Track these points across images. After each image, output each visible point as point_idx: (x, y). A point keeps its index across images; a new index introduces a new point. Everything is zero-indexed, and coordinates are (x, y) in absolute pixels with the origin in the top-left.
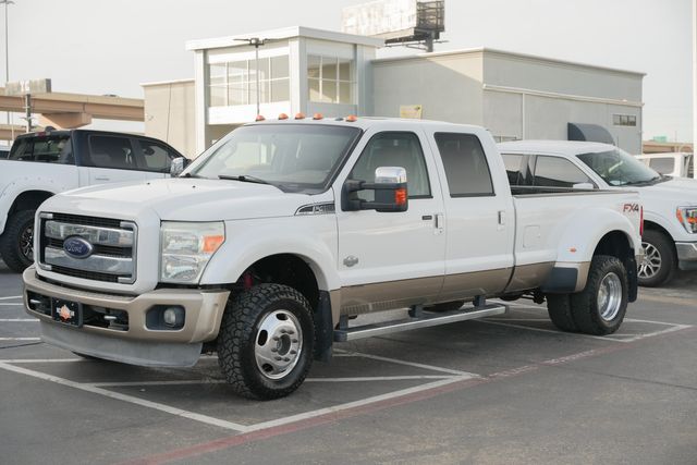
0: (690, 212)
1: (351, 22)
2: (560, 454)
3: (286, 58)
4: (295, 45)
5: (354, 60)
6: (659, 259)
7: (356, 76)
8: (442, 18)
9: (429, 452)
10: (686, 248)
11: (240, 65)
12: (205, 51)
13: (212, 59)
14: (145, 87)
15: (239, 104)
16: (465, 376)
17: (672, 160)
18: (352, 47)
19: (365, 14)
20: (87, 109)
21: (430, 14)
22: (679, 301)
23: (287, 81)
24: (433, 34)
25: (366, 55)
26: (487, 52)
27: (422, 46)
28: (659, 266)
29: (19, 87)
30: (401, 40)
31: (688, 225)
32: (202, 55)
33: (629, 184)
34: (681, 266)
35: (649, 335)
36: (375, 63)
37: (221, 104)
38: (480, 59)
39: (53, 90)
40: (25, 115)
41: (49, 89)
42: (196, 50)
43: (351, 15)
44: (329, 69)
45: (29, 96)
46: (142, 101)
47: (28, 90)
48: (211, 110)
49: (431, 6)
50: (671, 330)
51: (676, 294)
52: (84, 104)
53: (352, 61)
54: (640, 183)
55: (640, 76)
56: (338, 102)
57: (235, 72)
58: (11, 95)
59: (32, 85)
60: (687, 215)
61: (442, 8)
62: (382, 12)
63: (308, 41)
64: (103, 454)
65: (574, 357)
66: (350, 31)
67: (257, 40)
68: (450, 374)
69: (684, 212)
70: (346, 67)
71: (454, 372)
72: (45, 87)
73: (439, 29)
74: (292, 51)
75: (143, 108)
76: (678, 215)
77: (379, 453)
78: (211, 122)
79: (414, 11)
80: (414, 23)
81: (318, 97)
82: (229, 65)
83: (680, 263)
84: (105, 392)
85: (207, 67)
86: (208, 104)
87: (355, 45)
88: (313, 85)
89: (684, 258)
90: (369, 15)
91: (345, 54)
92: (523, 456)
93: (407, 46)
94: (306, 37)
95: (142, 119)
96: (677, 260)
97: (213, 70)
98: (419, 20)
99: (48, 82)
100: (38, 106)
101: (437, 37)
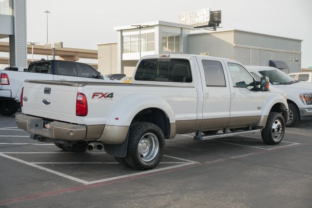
0: (306, 95)
1: (183, 19)
2: (219, 197)
3: (153, 34)
4: (157, 28)
5: (181, 34)
6: (292, 115)
7: (182, 41)
8: (220, 18)
9: (161, 195)
10: (304, 111)
11: (135, 36)
12: (121, 31)
13: (124, 34)
14: (98, 45)
15: (135, 52)
16: (193, 163)
17: (308, 75)
18: (180, 29)
19: (189, 17)
20: (78, 54)
21: (215, 16)
22: (299, 133)
23: (154, 43)
24: (216, 24)
25: (186, 32)
26: (236, 31)
27: (211, 29)
28: (292, 118)
29: (50, 45)
30: (203, 27)
31: (305, 101)
32: (120, 32)
33: (280, 84)
34: (301, 118)
35: (280, 147)
36: (190, 36)
37: (127, 52)
38: (232, 34)
39: (63, 47)
40: (52, 56)
41: (62, 46)
42: (118, 30)
43: (183, 17)
44: (171, 38)
45: (54, 49)
46: (97, 51)
47: (54, 46)
48: (123, 54)
49: (216, 13)
50: (291, 145)
51: (299, 130)
52: (76, 52)
53: (180, 35)
54: (285, 83)
55: (300, 41)
56: (174, 51)
57: (133, 39)
58: (47, 48)
59: (55, 45)
60: (304, 97)
61: (220, 14)
62: (195, 16)
63: (162, 27)
64: (22, 192)
65: (243, 156)
66: (182, 23)
67: (140, 26)
68: (187, 162)
69: (303, 96)
70: (178, 37)
71: (189, 161)
72: (60, 45)
73: (219, 22)
74: (156, 30)
75: (97, 54)
76: (301, 97)
77: (140, 194)
78: (124, 59)
79: (208, 15)
80: (208, 20)
81: (166, 49)
82: (131, 36)
83: (301, 117)
84: (36, 166)
85: (122, 37)
86: (122, 52)
87: (182, 28)
88: (164, 44)
89: (303, 115)
90: (190, 17)
91: (177, 32)
92: (202, 197)
93: (206, 29)
94: (162, 25)
95: (97, 58)
96: (300, 116)
97: (124, 38)
98: (211, 18)
99: (62, 43)
100: (57, 53)
101: (218, 25)
